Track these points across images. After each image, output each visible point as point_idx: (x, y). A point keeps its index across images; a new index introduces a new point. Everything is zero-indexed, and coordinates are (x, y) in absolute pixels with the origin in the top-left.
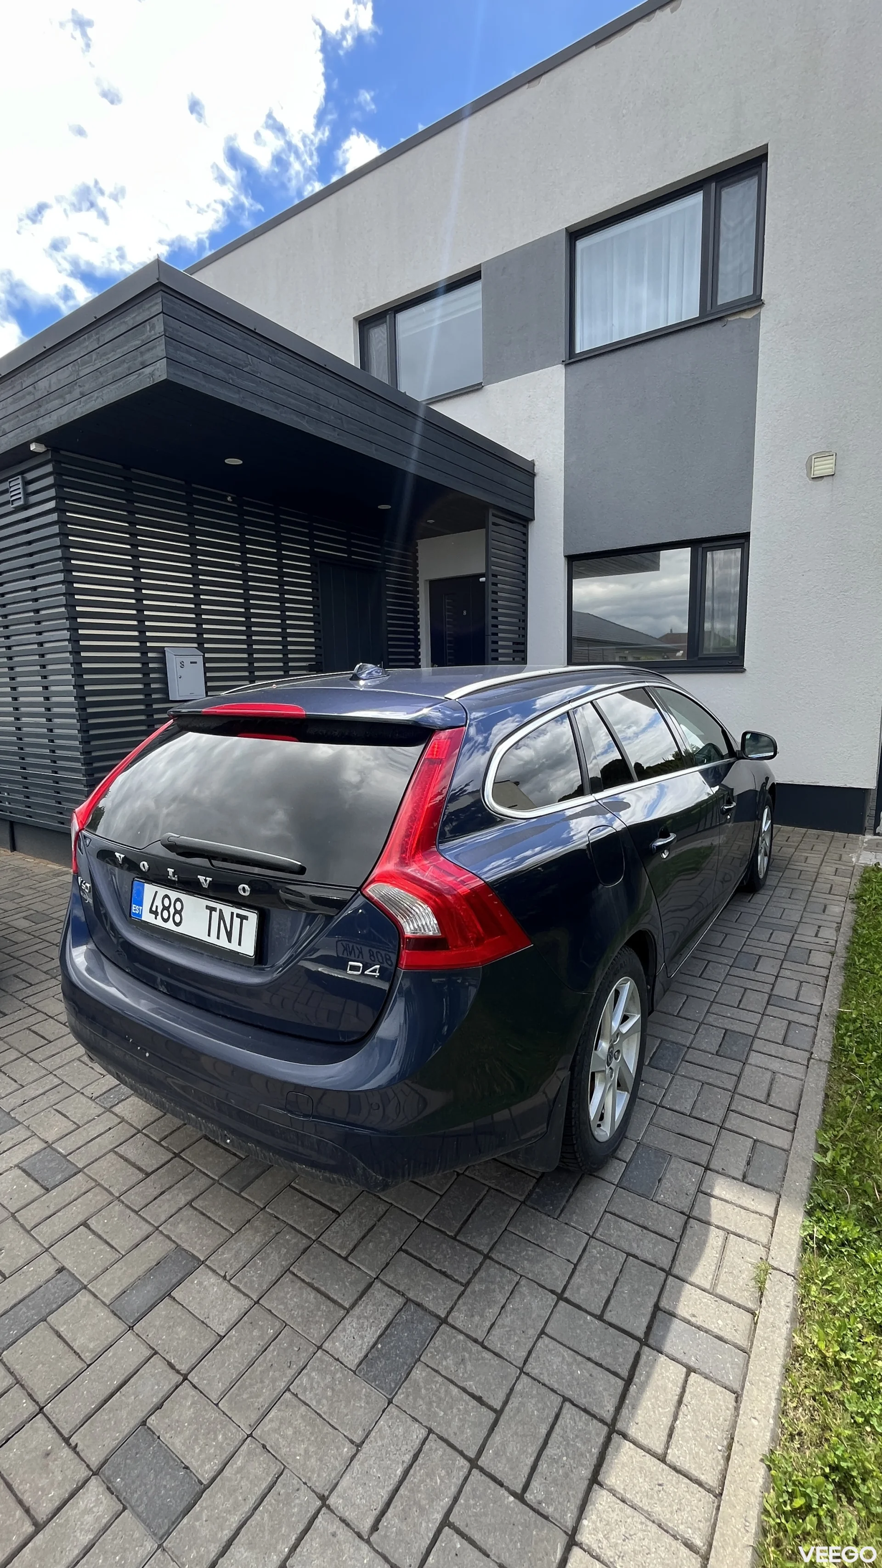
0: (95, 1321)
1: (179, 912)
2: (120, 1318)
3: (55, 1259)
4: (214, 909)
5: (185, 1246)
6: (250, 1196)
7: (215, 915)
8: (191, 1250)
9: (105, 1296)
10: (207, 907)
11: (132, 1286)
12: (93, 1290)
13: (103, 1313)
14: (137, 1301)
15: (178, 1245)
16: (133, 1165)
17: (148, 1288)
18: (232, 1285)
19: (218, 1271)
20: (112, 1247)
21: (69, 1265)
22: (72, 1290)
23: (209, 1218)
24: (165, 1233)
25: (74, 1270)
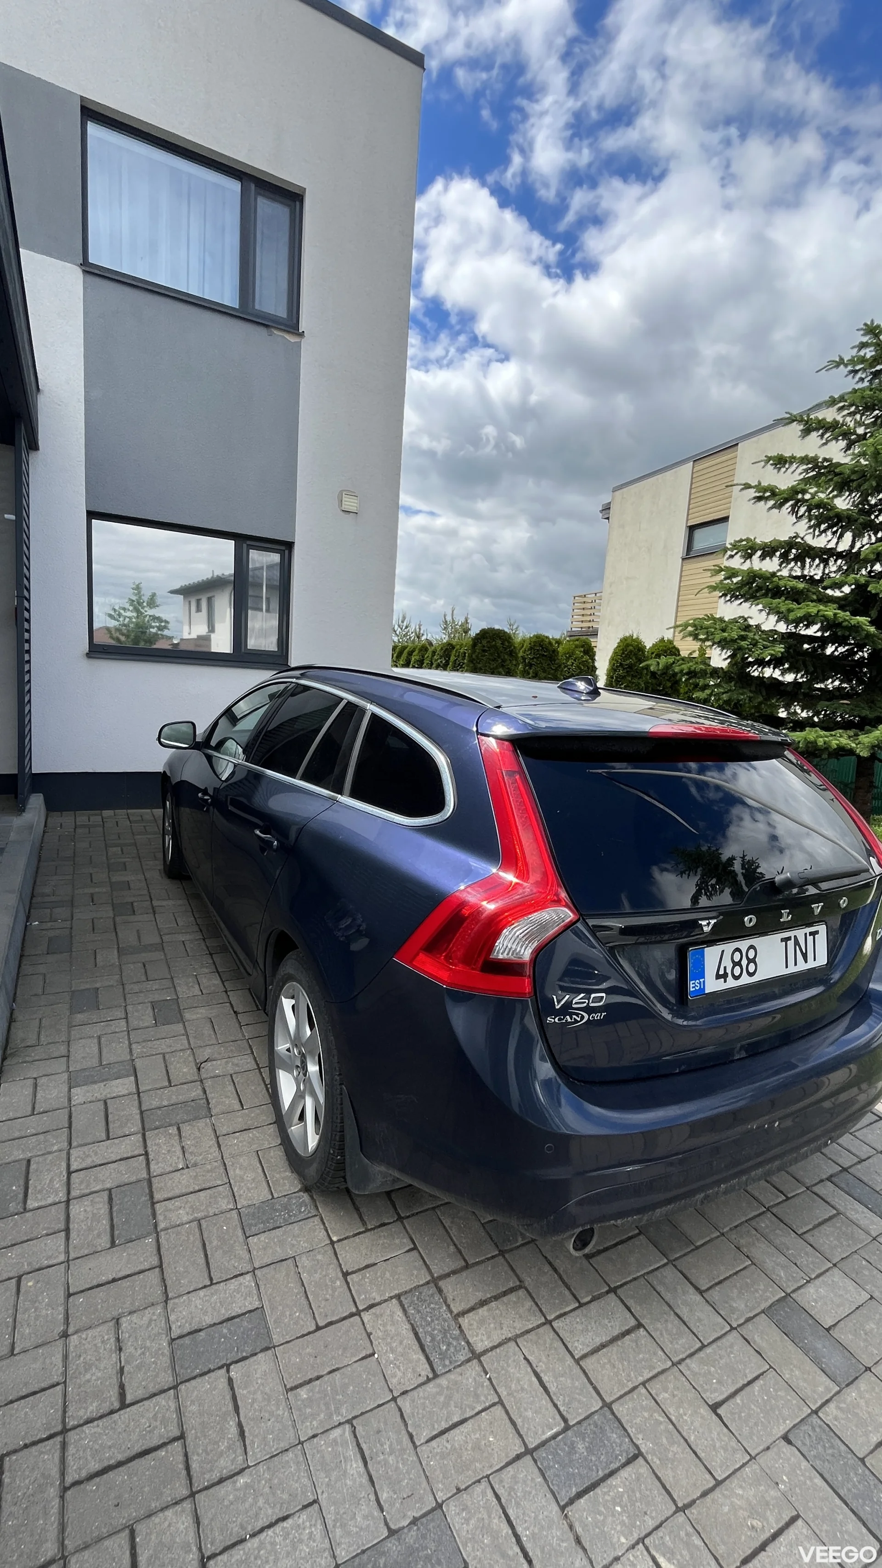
0: (862, 1403)
1: (753, 961)
2: (857, 1378)
3: (768, 1448)
4: (789, 938)
5: (764, 1305)
6: (703, 1239)
7: (791, 943)
8: (770, 1302)
9: (828, 1389)
10: (782, 940)
11: (816, 1361)
12: (819, 1403)
13: (851, 1394)
14: (835, 1360)
15: (763, 1312)
16: (614, 1340)
17: (819, 1346)
18: (815, 1278)
19: (799, 1285)
20: (757, 1378)
21: (782, 1429)
22: (820, 1427)
23: (725, 1279)
24: (742, 1321)
25: (789, 1424)
